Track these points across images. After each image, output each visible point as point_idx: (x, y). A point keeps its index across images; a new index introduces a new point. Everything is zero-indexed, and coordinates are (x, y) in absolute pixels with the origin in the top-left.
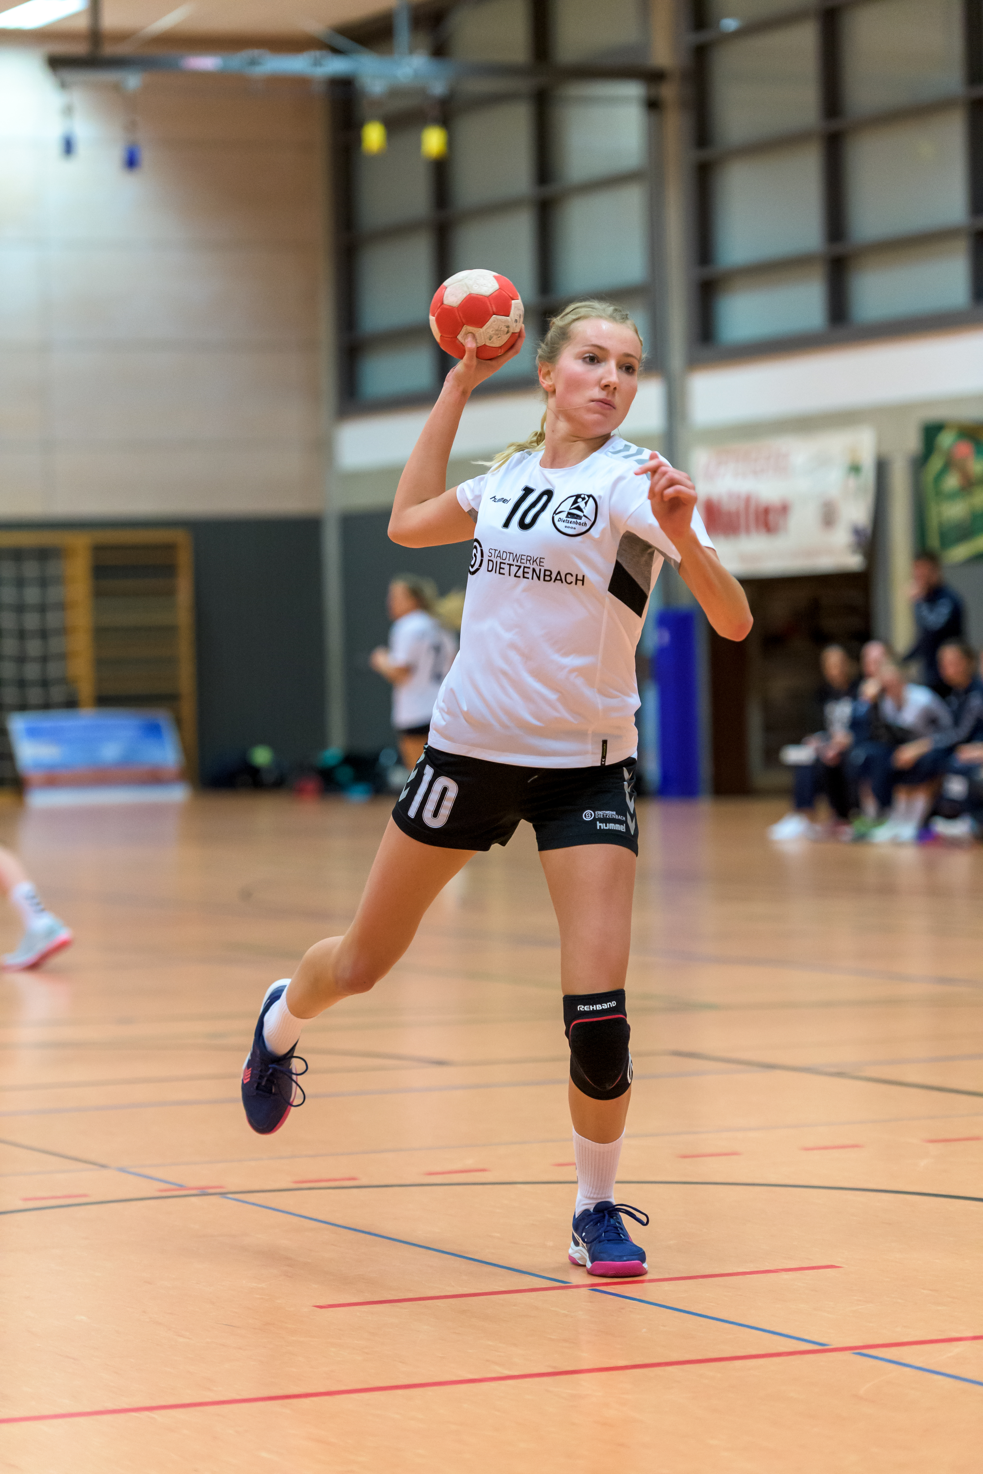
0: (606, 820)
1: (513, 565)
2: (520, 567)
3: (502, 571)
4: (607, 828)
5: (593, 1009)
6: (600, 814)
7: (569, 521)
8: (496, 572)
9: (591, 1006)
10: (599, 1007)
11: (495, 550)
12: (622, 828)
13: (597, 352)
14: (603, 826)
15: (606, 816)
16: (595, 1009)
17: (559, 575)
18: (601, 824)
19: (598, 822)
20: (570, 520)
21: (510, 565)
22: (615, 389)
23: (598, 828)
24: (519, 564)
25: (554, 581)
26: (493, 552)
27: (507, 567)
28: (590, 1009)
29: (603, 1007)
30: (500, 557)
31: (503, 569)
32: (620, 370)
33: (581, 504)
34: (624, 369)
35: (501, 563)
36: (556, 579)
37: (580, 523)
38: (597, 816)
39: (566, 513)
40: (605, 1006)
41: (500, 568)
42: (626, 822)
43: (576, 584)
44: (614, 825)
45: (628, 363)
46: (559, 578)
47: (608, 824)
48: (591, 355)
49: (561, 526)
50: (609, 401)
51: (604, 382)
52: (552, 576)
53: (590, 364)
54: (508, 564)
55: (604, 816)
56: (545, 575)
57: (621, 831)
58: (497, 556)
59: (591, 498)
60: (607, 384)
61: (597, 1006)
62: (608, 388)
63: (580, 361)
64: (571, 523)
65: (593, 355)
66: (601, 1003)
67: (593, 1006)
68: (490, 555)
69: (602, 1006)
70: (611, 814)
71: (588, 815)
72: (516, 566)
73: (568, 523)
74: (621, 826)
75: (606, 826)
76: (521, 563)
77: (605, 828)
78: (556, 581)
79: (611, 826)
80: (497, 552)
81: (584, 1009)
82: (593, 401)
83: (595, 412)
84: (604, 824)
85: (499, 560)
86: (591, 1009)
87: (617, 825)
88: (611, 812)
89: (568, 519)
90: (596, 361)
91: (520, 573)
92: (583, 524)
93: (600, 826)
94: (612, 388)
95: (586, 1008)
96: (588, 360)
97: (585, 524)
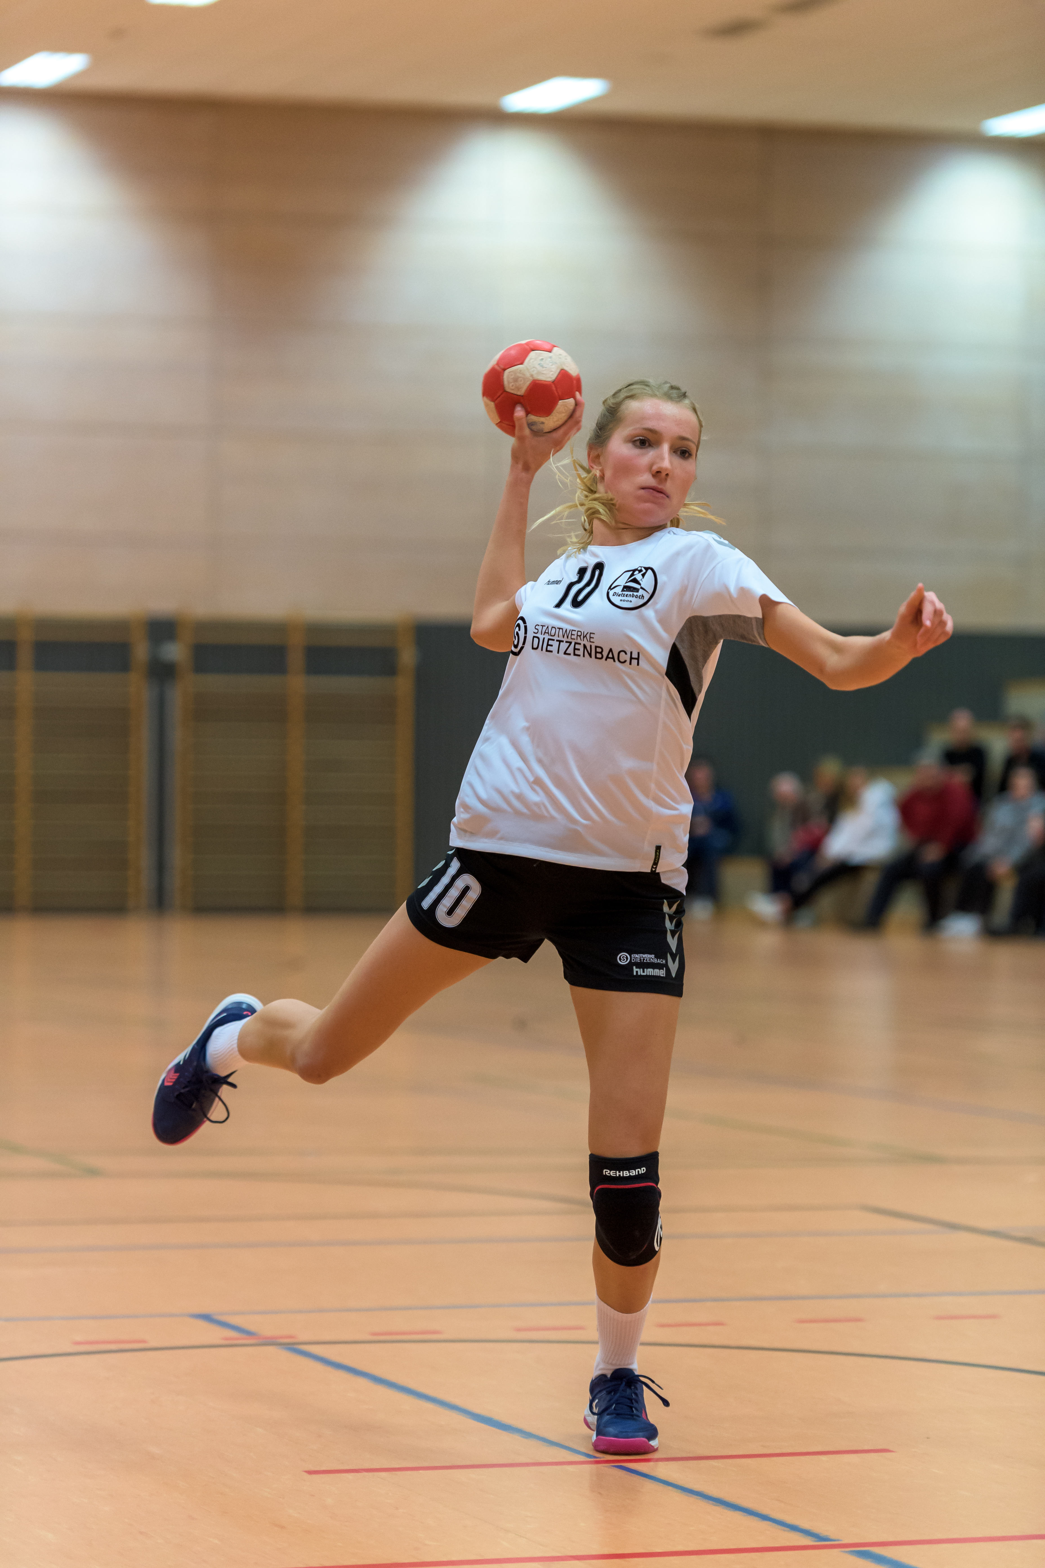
0: (643, 965)
1: (563, 641)
2: (570, 643)
3: (549, 648)
4: (645, 974)
5: (620, 1175)
6: (637, 958)
7: (624, 594)
8: (542, 650)
9: (617, 1172)
10: (626, 1174)
11: (543, 626)
12: (662, 973)
13: (650, 436)
14: (640, 972)
15: (644, 960)
16: (622, 1175)
17: (611, 653)
18: (638, 970)
19: (634, 967)
20: (626, 593)
21: (560, 641)
22: (667, 475)
23: (635, 974)
24: (569, 640)
25: (606, 660)
26: (540, 628)
27: (556, 644)
28: (616, 1174)
29: (631, 1174)
30: (548, 633)
31: (552, 646)
32: (674, 454)
33: (638, 576)
34: (679, 453)
35: (549, 639)
36: (607, 657)
37: (637, 595)
38: (633, 960)
39: (622, 587)
40: (633, 1173)
41: (548, 645)
42: (666, 966)
43: (630, 664)
44: (652, 970)
45: (685, 447)
46: (610, 655)
47: (645, 970)
48: (641, 438)
49: (616, 600)
50: (661, 489)
51: (655, 468)
52: (603, 653)
53: (641, 448)
54: (557, 641)
55: (641, 960)
56: (596, 652)
57: (660, 976)
58: (545, 632)
59: (650, 571)
60: (659, 470)
61: (624, 1172)
62: (659, 474)
63: (630, 445)
64: (626, 596)
65: (643, 438)
66: (628, 1170)
67: (619, 1172)
68: (536, 631)
69: (629, 1172)
70: (649, 957)
71: (623, 959)
72: (566, 642)
73: (624, 596)
74: (661, 970)
75: (644, 972)
76: (571, 639)
77: (642, 974)
78: (608, 659)
79: (649, 972)
80: (545, 628)
81: (610, 1173)
82: (643, 488)
83: (646, 501)
84: (641, 970)
85: (547, 637)
86: (618, 1175)
87: (657, 970)
88: (649, 956)
89: (624, 593)
90: (647, 444)
91: (571, 650)
92: (640, 597)
93: (637, 972)
94: (663, 474)
95: (612, 1173)
96: (638, 443)
97: (643, 596)
